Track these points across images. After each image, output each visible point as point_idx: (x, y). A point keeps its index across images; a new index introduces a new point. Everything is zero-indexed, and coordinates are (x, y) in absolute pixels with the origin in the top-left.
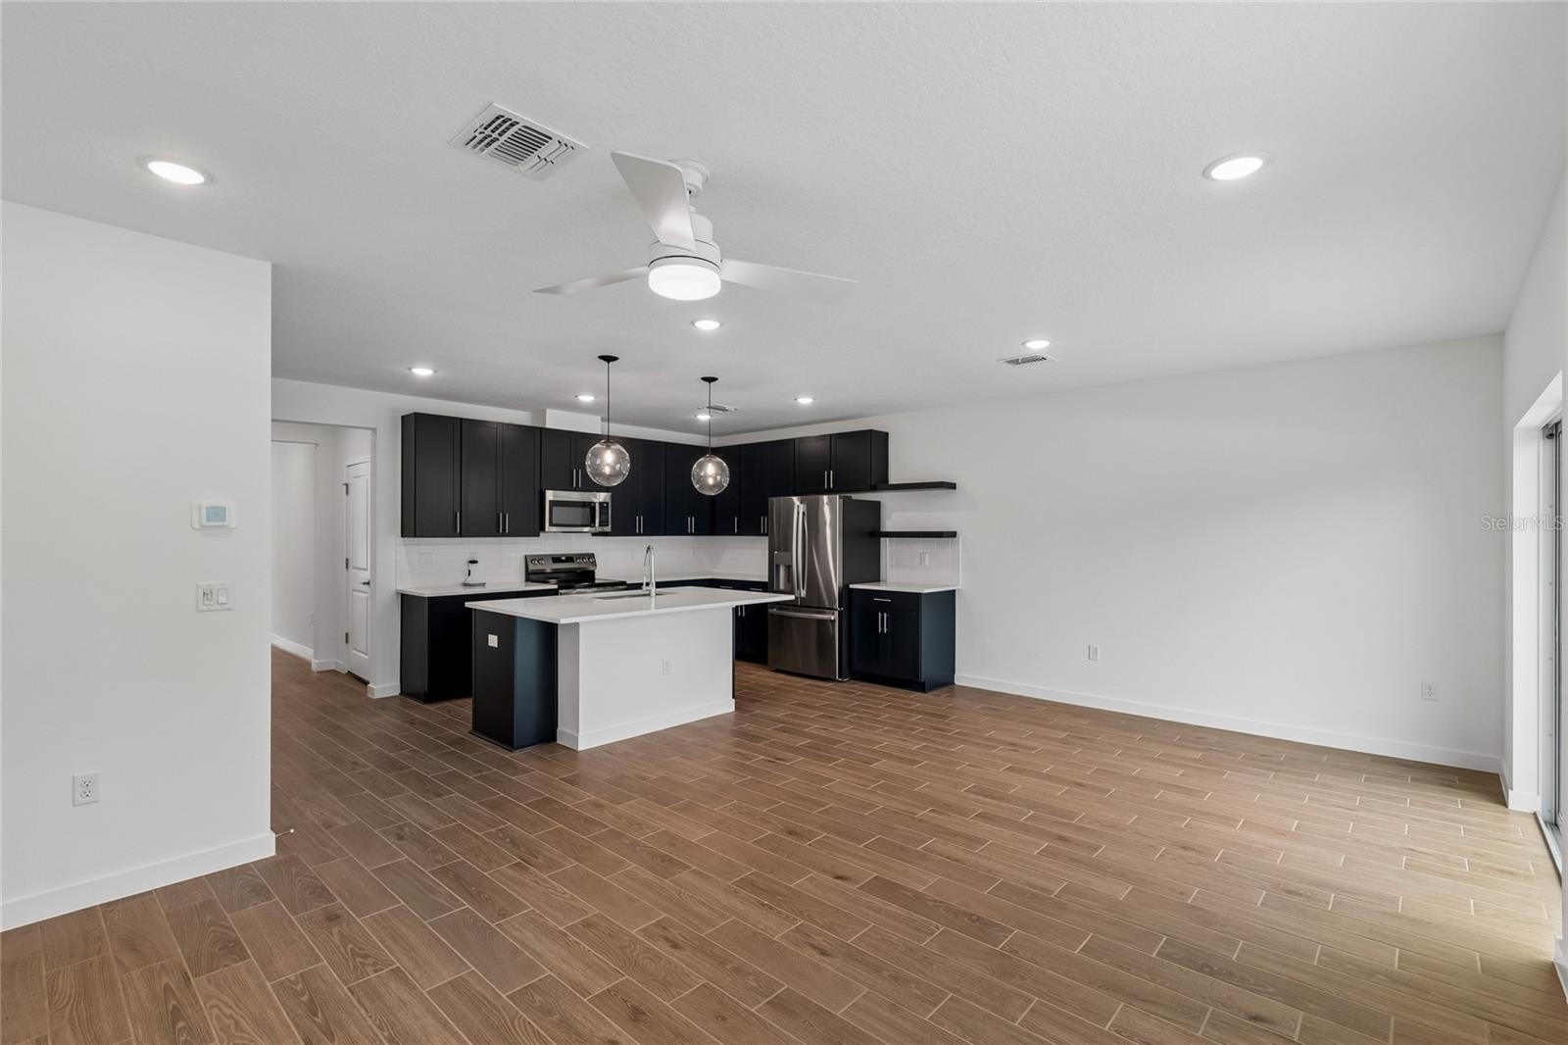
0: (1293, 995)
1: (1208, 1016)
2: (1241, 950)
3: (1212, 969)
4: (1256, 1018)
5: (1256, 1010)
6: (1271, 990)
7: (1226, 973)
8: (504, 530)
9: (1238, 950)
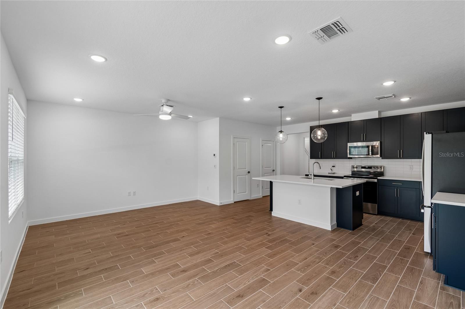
0: (83, 277)
1: (96, 263)
2: (102, 279)
3: (104, 270)
4: (88, 268)
5: (88, 270)
6: (88, 275)
7: (101, 272)
8: (334, 157)
9: (103, 278)
